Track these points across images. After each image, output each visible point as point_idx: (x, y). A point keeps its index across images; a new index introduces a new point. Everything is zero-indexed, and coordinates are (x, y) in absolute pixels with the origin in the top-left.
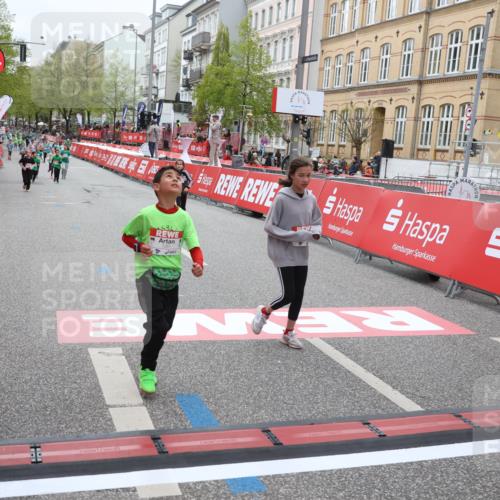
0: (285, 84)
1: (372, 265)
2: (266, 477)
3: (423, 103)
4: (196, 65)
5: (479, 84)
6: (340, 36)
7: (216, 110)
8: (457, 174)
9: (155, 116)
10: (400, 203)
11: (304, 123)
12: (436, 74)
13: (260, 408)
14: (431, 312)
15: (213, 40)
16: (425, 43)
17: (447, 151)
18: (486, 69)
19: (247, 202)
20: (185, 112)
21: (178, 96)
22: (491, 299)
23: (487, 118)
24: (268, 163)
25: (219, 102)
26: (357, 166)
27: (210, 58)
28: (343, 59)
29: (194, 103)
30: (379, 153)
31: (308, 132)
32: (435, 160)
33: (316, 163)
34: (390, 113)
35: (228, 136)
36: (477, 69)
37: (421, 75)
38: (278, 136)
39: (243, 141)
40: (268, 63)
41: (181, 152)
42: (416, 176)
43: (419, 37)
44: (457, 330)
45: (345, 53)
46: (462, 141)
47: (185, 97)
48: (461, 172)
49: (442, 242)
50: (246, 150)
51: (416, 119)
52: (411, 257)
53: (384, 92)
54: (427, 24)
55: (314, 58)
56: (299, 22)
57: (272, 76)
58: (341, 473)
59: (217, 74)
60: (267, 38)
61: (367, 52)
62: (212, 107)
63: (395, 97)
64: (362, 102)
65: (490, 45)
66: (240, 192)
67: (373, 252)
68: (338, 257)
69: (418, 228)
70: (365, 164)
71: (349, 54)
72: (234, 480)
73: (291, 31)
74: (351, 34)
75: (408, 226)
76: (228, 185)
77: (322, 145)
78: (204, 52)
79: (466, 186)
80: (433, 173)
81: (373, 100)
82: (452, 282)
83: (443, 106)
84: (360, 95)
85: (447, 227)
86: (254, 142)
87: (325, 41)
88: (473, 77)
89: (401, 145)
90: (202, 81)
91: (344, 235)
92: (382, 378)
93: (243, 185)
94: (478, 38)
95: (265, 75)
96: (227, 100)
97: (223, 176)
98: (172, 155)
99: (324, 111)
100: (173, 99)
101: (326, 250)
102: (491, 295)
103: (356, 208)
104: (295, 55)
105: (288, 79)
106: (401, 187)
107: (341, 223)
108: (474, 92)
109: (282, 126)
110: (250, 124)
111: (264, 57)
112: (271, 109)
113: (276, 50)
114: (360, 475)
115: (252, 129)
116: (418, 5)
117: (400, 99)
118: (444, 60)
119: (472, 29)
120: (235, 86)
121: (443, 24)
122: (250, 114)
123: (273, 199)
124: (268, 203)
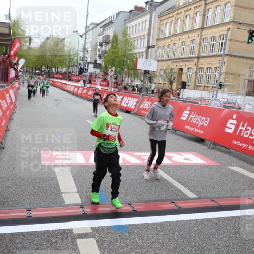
0: (141, 57)
1: (176, 134)
2: (129, 225)
3: (199, 66)
4: (104, 48)
5: (223, 59)
6: (164, 38)
7: (112, 67)
8: (213, 97)
9: (86, 69)
10: (189, 108)
11: (149, 73)
12: (205, 54)
13: (127, 194)
14: (201, 155)
15: (111, 38)
16: (200, 41)
17: (209, 87)
18: (226, 52)
19: (124, 107)
20: (99, 68)
21: (96, 61)
22: (227, 150)
23: (226, 73)
24: (133, 90)
25: (113, 64)
27: (109, 46)
28: (166, 47)
29: (103, 64)
30: (180, 87)
31: (150, 77)
32: (204, 90)
33: (153, 91)
34: (185, 70)
35: (116, 78)
36: (222, 53)
37: (198, 55)
38: (137, 79)
39: (123, 81)
40: (134, 48)
41: (96, 85)
42: (195, 97)
43: (198, 39)
44: (212, 163)
45: (166, 45)
46: (216, 83)
47: (99, 62)
48: (215, 96)
49: (206, 125)
51: (196, 73)
52: (193, 131)
53: (183, 62)
54: (201, 34)
55: (153, 47)
56: (147, 32)
57: (135, 54)
58: (161, 223)
59: (112, 52)
60: (134, 38)
61: (176, 45)
62: (110, 66)
64: (173, 66)
65: (228, 42)
66: (121, 102)
67: (177, 129)
69: (196, 119)
70: (174, 91)
71: (168, 45)
72: (115, 226)
73: (144, 35)
74: (169, 37)
75: (192, 118)
77: (156, 83)
78: (107, 43)
79: (217, 102)
80: (202, 96)
81: (178, 65)
82: (210, 142)
83: (207, 68)
84: (172, 62)
85: (209, 119)
86: (128, 81)
87: (158, 39)
88: (220, 56)
89: (189, 84)
90: (106, 55)
92: (180, 183)
93: (122, 99)
94: (223, 39)
95: (133, 54)
96: (117, 64)
98: (93, 86)
99: (157, 69)
100: (94, 62)
102: (227, 148)
104: (146, 45)
105: (143, 55)
106: (189, 102)
108: (221, 62)
109: (140, 75)
110: (126, 74)
111: (132, 46)
112: (135, 68)
113: (137, 43)
114: (170, 225)
115: (127, 76)
116: (198, 25)
117: (189, 65)
118: (208, 49)
119: (220, 36)
120: (120, 58)
121: (208, 34)
122: (126, 69)
123: (135, 106)
124: (133, 107)
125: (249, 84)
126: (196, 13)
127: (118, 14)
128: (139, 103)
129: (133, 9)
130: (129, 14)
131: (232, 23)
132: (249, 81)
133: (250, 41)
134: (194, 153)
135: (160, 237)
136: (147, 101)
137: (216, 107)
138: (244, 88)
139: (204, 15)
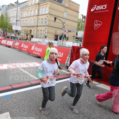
1: (30, 55)
3: (38, 29)
5: (46, 27)
6: (24, 18)
10: (34, 45)
12: (40, 25)
14: (39, 62)
16: (38, 20)
17: (41, 37)
18: (47, 25)
19: (7, 45)
23: (47, 32)
24: (12, 38)
26: (27, 39)
30: (31, 37)
31: (19, 33)
34: (32, 31)
35: (4, 33)
37: (37, 25)
38: (13, 34)
39: (7, 34)
40: (11, 21)
42: (37, 41)
43: (37, 19)
45: (25, 20)
46: (44, 36)
48: (44, 41)
49: (41, 51)
50: (7, 36)
51: (37, 32)
52: (36, 54)
53: (31, 27)
54: (38, 17)
56: (16, 15)
57: (12, 23)
58: (25, 92)
59: (1, 22)
60: (11, 17)
63: (33, 28)
64: (28, 29)
65: (47, 21)
66: (6, 43)
67: (30, 53)
68: (24, 54)
69: (37, 49)
70: (28, 39)
75: (35, 49)
76: (4, 42)
77: (21, 35)
79: (45, 43)
80: (39, 41)
82: (43, 58)
83: (41, 30)
84: (27, 27)
85: (42, 49)
86: (9, 34)
88: (45, 26)
89: (34, 36)
91: (25, 51)
93: (7, 42)
95: (10, 23)
96: (3, 27)
97: (3, 40)
99: (21, 30)
101: (22, 53)
103: (27, 46)
104: (16, 20)
105: (15, 24)
106: (34, 43)
107: (24, 48)
109: (14, 32)
110: (8, 31)
112: (12, 29)
113: (12, 19)
114: (28, 91)
115: (8, 32)
116: (36, 14)
117: (34, 29)
118: (41, 23)
119: (45, 19)
120: (5, 24)
121: (40, 17)
122: (8, 29)
123: (12, 44)
124: (11, 45)
125: (55, 37)
126: (36, 9)
127: (3, 6)
128: (14, 43)
129: (10, 4)
130: (8, 6)
131: (49, 14)
132: (55, 35)
133: (55, 21)
134: (37, 62)
135: (24, 97)
136: (18, 42)
137: (44, 44)
138: (54, 38)
139: (39, 10)
